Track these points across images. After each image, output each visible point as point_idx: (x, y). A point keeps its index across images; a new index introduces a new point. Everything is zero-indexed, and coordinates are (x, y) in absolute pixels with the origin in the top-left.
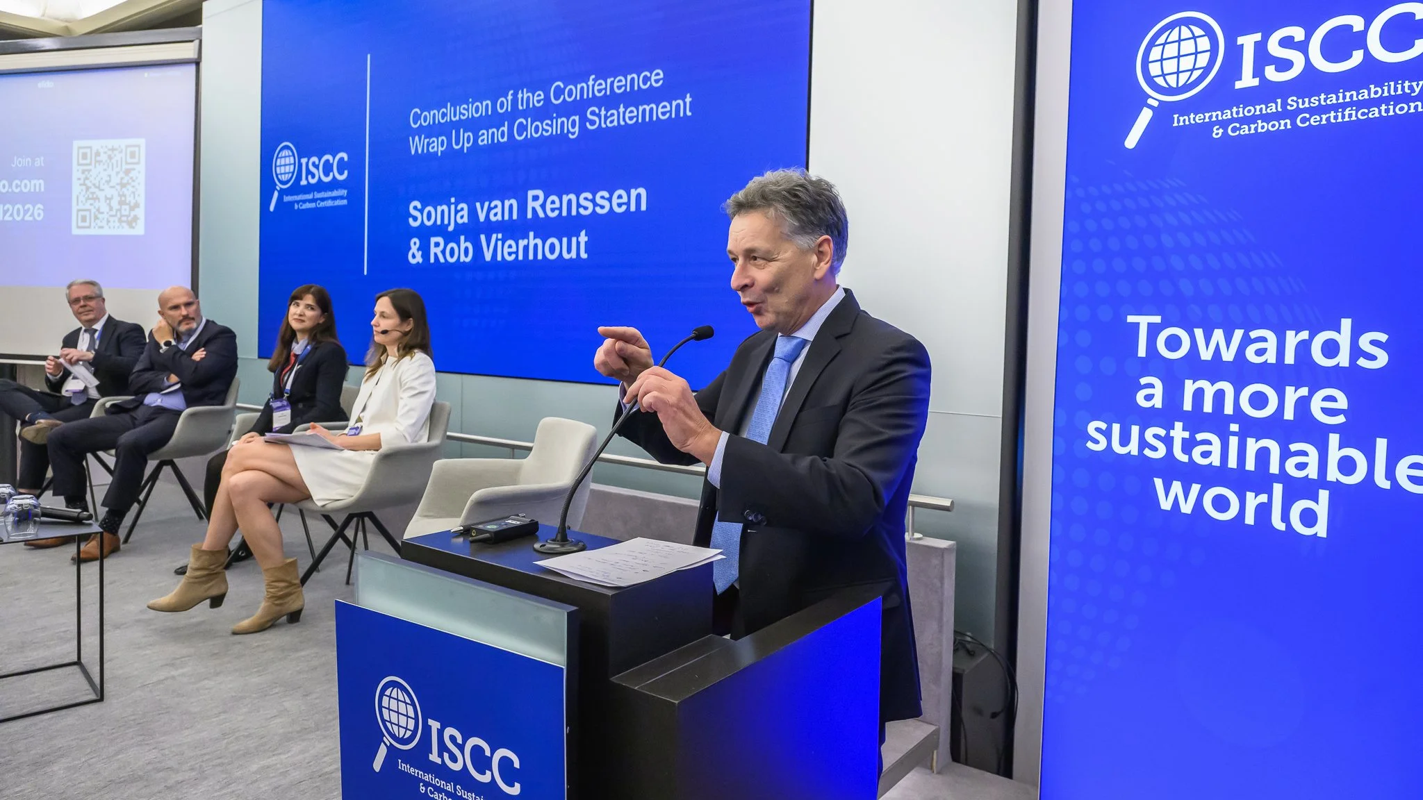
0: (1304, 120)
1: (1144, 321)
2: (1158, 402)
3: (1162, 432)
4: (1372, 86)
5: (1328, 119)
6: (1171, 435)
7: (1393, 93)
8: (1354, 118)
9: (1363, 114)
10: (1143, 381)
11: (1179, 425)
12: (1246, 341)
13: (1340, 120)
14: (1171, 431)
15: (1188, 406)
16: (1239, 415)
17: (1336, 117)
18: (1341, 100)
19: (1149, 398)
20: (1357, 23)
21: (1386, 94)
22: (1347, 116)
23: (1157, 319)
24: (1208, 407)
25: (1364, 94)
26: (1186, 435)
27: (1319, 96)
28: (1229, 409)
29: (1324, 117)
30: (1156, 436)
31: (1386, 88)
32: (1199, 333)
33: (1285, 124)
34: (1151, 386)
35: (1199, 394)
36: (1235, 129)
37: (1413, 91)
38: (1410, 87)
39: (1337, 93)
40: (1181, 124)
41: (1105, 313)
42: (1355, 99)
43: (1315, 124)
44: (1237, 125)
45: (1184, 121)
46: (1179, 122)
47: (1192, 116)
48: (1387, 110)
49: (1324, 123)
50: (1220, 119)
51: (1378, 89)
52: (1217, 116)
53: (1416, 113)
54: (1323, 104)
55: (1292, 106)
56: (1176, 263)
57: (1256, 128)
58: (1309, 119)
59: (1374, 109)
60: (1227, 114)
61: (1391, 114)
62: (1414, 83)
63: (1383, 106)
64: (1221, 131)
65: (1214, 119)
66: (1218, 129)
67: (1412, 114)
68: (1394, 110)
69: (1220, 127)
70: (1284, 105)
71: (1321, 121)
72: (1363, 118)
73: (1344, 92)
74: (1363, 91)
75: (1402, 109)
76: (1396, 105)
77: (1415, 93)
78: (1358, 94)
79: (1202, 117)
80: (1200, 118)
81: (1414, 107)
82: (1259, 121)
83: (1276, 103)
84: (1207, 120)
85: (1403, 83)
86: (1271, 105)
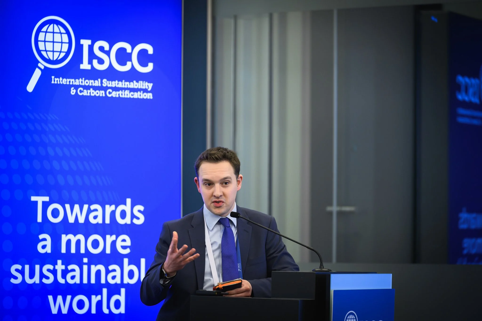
0: (110, 93)
1: (40, 200)
2: (48, 250)
3: (51, 267)
4: (135, 82)
5: (119, 94)
6: (56, 268)
7: (142, 87)
8: (128, 97)
9: (132, 95)
10: (41, 237)
11: (59, 262)
12: (89, 211)
13: (123, 96)
14: (56, 266)
15: (63, 251)
16: (88, 254)
17: (122, 94)
18: (123, 86)
19: (44, 247)
20: (127, 46)
21: (139, 87)
22: (126, 95)
23: (47, 199)
24: (73, 251)
25: (132, 85)
26: (63, 267)
27: (115, 81)
28: (83, 251)
29: (118, 93)
30: (49, 270)
31: (139, 84)
32: (68, 206)
33: (101, 93)
34: (45, 240)
35: (69, 242)
36: (81, 91)
37: (149, 88)
38: (148, 86)
39: (122, 81)
40: (56, 82)
41: (19, 195)
42: (129, 87)
43: (114, 96)
44: (82, 89)
45: (57, 81)
46: (54, 81)
47: (61, 79)
48: (140, 95)
49: (117, 96)
50: (74, 84)
51: (137, 83)
52: (73, 82)
53: (150, 99)
54: (117, 86)
55: (105, 84)
56: (56, 165)
57: (90, 93)
58: (111, 93)
59: (136, 93)
60: (77, 82)
61: (141, 97)
62: (149, 84)
63: (139, 93)
64: (75, 91)
65: (71, 83)
66: (73, 89)
67: (149, 99)
68: (143, 96)
69: (74, 89)
70: (102, 83)
71: (116, 95)
72: (132, 97)
73: (125, 82)
74: (131, 83)
75: (145, 96)
76: (143, 93)
77: (149, 89)
78: (130, 84)
79: (66, 81)
80: (65, 81)
81: (149, 96)
82: (91, 89)
83: (98, 81)
84: (68, 83)
85: (145, 83)
86: (96, 81)
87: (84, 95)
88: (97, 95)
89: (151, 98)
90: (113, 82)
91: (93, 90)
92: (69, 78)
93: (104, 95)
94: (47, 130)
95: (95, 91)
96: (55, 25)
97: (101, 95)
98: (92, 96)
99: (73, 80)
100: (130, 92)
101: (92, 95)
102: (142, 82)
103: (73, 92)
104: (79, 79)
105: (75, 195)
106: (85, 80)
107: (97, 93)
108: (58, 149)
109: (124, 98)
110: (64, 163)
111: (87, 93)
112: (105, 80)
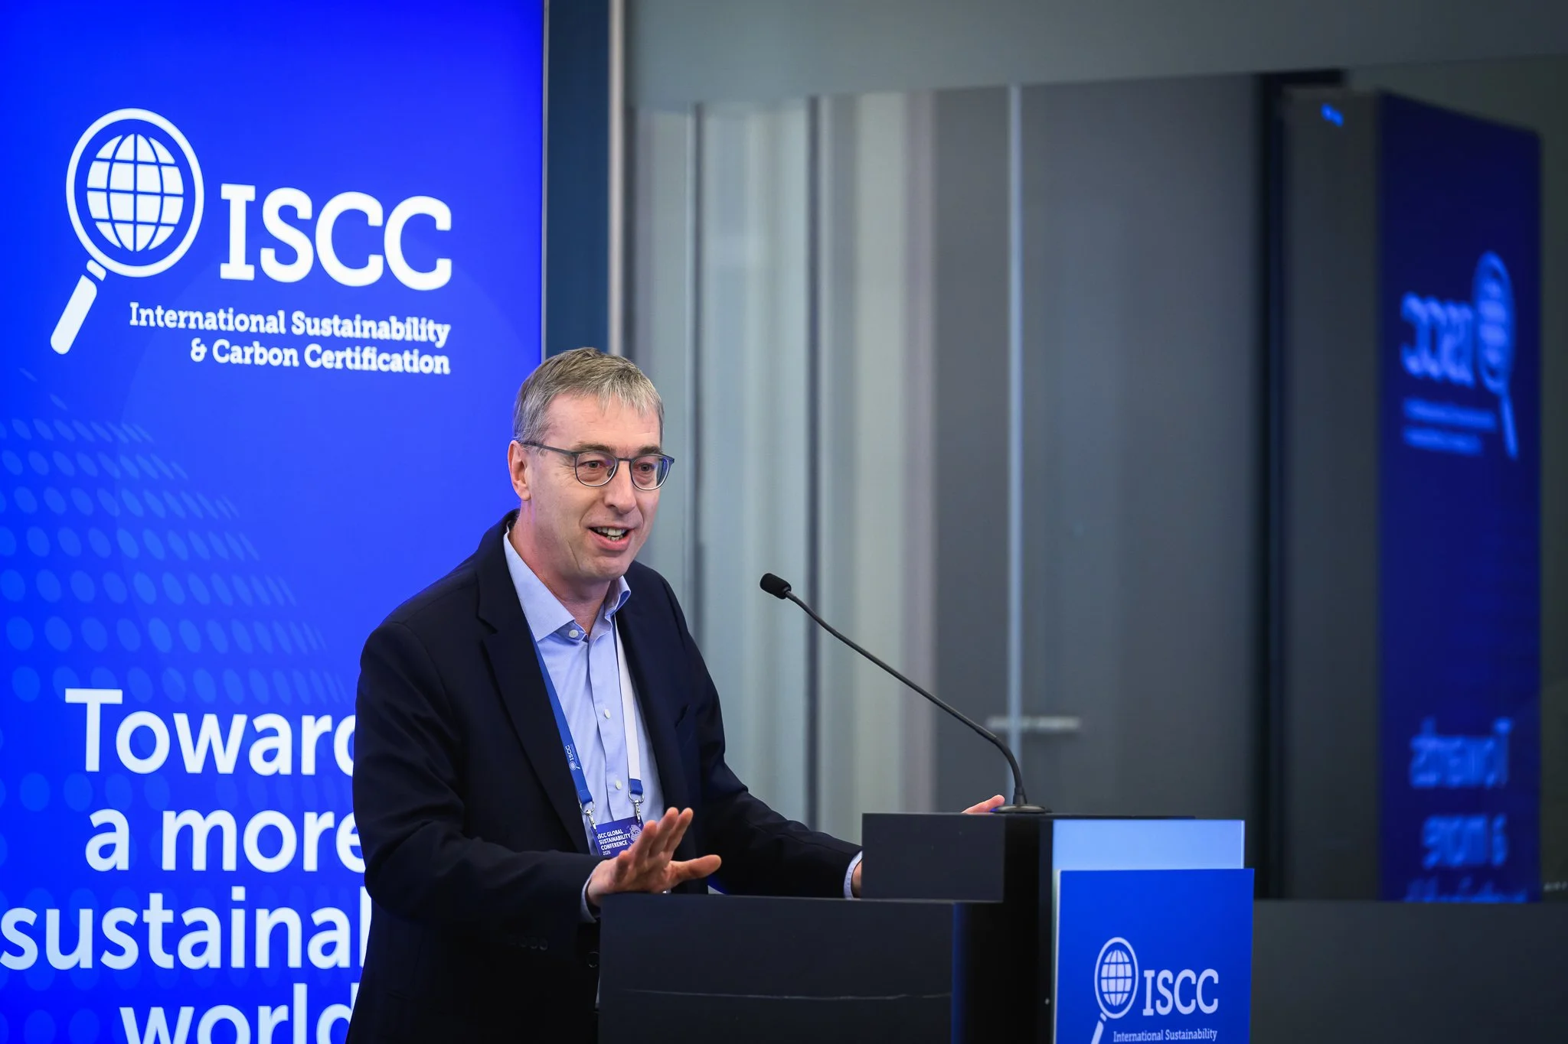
0: (315, 356)
1: (93, 699)
2: (121, 860)
3: (129, 916)
4: (393, 319)
5: (344, 361)
6: (145, 920)
7: (417, 338)
8: (374, 367)
9: (385, 362)
10: (98, 818)
11: (156, 899)
12: (251, 736)
13: (357, 366)
14: (146, 913)
15: (169, 862)
16: (245, 872)
17: (353, 360)
18: (358, 334)
20: (370, 207)
21: (409, 338)
22: (366, 361)
23: (115, 697)
24: (199, 863)
25: (385, 331)
26: (168, 916)
27: (331, 318)
28: (229, 863)
29: (340, 355)
30: (121, 926)
31: (408, 326)
32: (181, 720)
33: (287, 357)
34: (109, 828)
35: (185, 836)
36: (223, 351)
37: (438, 340)
38: (436, 333)
39: (353, 319)
40: (143, 323)
41: (26, 684)
42: (374, 336)
43: (329, 366)
44: (226, 343)
45: (147, 317)
46: (139, 318)
47: (159, 311)
48: (411, 363)
49: (339, 365)
50: (201, 327)
51: (400, 325)
52: (197, 320)
53: (442, 374)
54: (337, 333)
55: (298, 327)
56: (144, 587)
57: (252, 356)
58: (320, 356)
59: (396, 356)
60: (211, 322)
61: (415, 369)
62: (439, 327)
63: (407, 354)
64: (203, 349)
65: (192, 325)
66: (198, 345)
67: (438, 375)
68: (419, 365)
69: (202, 342)
70: (289, 323)
71: (335, 361)
72: (384, 368)
73: (362, 320)
74: (383, 324)
75: (427, 364)
76: (420, 356)
77: (440, 344)
78: (378, 328)
79: (175, 318)
80: (171, 319)
81: (440, 365)
82: (256, 344)
83: (278, 318)
84: (182, 325)
85: (427, 323)
86: (271, 318)
87: (234, 361)
88: (275, 363)
89: (447, 370)
90: (326, 322)
91: (261, 346)
92: (184, 311)
93: (296, 363)
94: (117, 474)
95: (268, 350)
96: (141, 139)
97: (287, 363)
98: (259, 366)
99: (199, 315)
100: (378, 354)
101: (258, 361)
102: (415, 320)
103: (198, 352)
104: (216, 312)
105: (203, 683)
106: (235, 315)
107: (275, 357)
108: (150, 538)
109: (361, 372)
110: (169, 581)
111: (243, 356)
112: (298, 316)
